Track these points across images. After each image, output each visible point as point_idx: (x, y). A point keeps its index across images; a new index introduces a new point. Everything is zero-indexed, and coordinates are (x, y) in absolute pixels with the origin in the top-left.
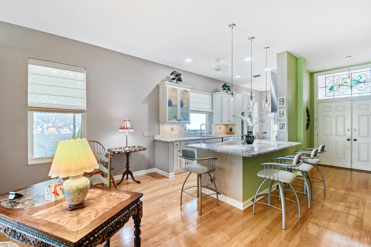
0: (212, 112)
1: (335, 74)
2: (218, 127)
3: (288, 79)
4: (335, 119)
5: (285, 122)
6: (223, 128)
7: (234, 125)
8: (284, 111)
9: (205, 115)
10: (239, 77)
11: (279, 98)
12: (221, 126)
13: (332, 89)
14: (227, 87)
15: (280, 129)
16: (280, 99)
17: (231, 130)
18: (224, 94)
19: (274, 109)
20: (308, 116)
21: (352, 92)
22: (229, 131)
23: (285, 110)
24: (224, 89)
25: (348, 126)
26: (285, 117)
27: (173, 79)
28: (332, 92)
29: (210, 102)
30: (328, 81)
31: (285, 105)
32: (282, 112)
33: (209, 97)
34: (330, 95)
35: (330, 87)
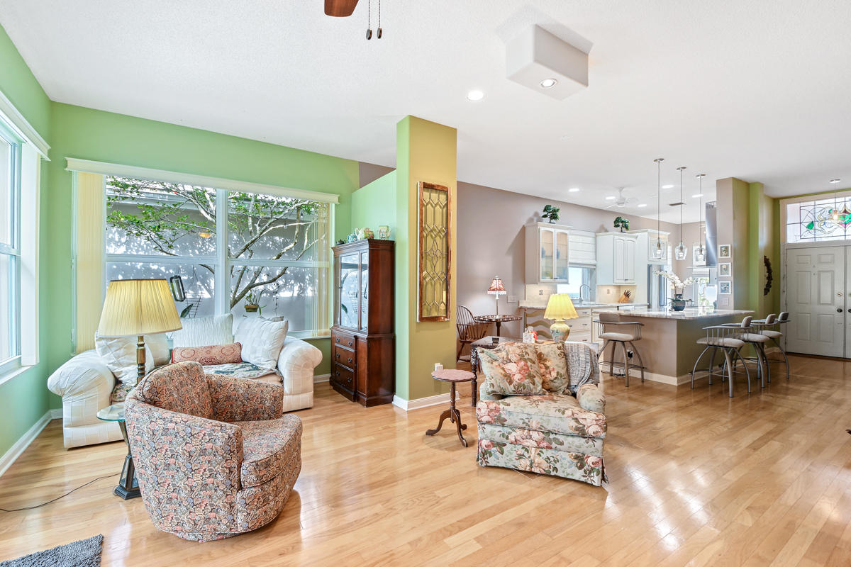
0: (595, 265)
1: (817, 202)
2: (605, 290)
3: (734, 218)
4: (817, 276)
5: (730, 282)
6: (613, 291)
7: (634, 287)
8: (727, 266)
9: (581, 269)
10: (644, 205)
11: (719, 246)
12: (609, 288)
13: (811, 226)
14: (622, 222)
15: (722, 291)
16: (721, 247)
17: (627, 295)
18: (616, 235)
19: (710, 262)
20: (769, 271)
21: (845, 231)
22: (624, 297)
23: (730, 264)
24: (616, 226)
25: (839, 288)
26: (730, 274)
27: (545, 216)
28: (812, 231)
29: (592, 248)
30: (804, 213)
31: (730, 257)
32: (724, 267)
33: (590, 240)
34: (808, 237)
35: (807, 224)
